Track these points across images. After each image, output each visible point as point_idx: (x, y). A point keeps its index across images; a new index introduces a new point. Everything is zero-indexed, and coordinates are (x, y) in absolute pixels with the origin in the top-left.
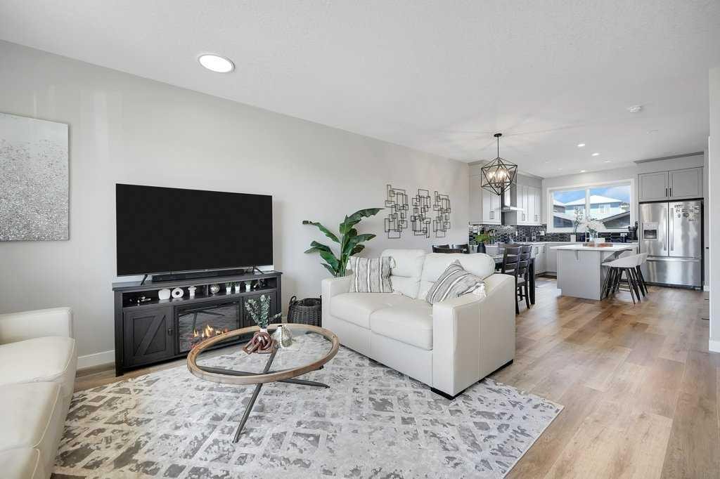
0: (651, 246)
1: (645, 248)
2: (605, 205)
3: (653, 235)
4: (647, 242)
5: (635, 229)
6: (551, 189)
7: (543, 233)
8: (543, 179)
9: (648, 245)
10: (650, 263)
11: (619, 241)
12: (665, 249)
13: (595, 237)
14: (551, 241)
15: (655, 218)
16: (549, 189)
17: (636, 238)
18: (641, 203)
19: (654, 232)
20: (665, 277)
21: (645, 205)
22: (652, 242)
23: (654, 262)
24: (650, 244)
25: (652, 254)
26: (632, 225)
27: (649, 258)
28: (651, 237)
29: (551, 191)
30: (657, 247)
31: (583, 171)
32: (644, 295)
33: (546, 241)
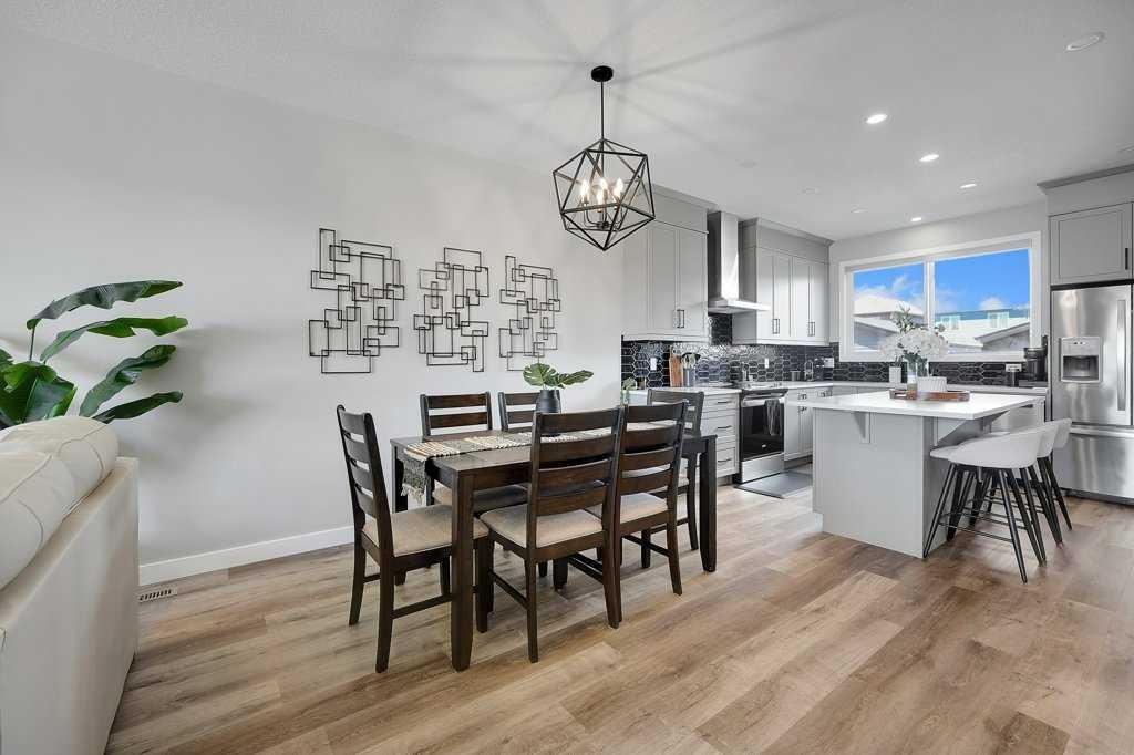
0: (1083, 397)
1: (1068, 406)
2: (999, 314)
3: (1088, 368)
4: (1072, 386)
5: (1041, 356)
6: (849, 263)
7: (830, 363)
8: (832, 242)
9: (1074, 396)
10: (1081, 440)
11: (1001, 384)
12: (1121, 407)
13: (922, 373)
14: (846, 379)
15: (1094, 323)
16: (842, 265)
17: (1042, 377)
18: (1055, 288)
19: (1091, 363)
20: (1119, 481)
21: (1067, 293)
22: (1084, 388)
23: (1091, 440)
24: (1079, 393)
25: (1086, 418)
26: (1035, 344)
27: (1078, 430)
28: (1083, 374)
29: (848, 269)
30: (1097, 399)
31: (917, 220)
32: (1058, 539)
33: (836, 379)
